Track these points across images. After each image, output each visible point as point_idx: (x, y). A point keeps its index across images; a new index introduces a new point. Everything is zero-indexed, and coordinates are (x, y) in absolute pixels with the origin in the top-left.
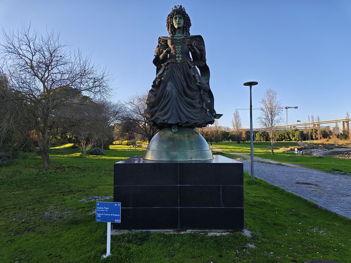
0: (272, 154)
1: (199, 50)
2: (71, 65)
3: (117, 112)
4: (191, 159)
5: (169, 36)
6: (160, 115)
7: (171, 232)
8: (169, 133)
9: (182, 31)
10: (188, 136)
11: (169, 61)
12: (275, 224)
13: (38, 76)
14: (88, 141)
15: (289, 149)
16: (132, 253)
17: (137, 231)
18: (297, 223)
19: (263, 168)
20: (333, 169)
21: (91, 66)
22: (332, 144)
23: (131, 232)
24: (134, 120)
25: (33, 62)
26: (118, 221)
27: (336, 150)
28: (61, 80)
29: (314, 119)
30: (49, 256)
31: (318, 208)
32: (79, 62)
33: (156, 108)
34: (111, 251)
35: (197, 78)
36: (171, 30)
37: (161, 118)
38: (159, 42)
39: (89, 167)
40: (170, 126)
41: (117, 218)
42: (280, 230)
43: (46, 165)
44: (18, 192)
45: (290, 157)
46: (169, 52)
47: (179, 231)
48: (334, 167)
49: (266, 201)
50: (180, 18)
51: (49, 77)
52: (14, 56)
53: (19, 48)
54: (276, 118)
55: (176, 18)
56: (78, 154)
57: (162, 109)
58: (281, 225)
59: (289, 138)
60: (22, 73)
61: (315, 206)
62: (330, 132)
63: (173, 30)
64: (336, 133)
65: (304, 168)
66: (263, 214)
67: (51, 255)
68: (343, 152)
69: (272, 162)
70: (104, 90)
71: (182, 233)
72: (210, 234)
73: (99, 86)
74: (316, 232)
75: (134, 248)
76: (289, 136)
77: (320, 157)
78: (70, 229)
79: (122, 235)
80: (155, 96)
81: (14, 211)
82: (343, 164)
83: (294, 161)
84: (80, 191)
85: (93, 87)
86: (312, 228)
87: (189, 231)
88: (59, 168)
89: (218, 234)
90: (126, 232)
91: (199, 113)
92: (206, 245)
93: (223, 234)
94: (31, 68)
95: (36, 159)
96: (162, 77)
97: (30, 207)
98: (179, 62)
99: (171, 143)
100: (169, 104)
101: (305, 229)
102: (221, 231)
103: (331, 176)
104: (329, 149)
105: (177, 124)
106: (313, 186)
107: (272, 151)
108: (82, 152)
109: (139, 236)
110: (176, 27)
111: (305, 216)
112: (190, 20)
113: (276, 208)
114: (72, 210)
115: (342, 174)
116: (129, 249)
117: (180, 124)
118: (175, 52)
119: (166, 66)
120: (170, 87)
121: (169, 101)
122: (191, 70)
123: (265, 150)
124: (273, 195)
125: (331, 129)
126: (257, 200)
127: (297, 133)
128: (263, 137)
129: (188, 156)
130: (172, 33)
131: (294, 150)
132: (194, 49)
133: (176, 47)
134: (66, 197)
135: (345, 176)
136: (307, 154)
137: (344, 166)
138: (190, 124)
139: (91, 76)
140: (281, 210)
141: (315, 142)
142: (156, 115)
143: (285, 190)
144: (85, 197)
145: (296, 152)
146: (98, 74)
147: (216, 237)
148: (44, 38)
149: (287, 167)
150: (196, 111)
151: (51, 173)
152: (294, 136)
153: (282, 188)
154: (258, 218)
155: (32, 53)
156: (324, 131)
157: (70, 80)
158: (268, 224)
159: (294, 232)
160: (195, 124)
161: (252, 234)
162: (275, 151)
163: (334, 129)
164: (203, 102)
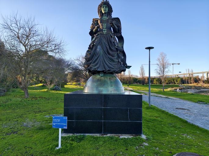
0: (163, 91)
1: (117, 26)
2: (41, 36)
3: (69, 65)
4: (111, 92)
5: (99, 18)
6: (92, 66)
7: (98, 135)
8: (98, 77)
9: (107, 15)
10: (110, 79)
11: (99, 33)
12: (161, 132)
13: (22, 43)
14: (51, 82)
15: (173, 89)
16: (74, 147)
17: (78, 134)
18: (174, 131)
19: (157, 99)
20: (199, 101)
21: (53, 37)
22: (200, 87)
23: (74, 135)
24: (79, 70)
25: (19, 34)
26: (65, 127)
27: (202, 90)
28: (35, 45)
29: (190, 71)
30: (25, 147)
31: (188, 123)
32: (46, 34)
33: (91, 61)
34: (61, 145)
35: (116, 44)
36: (100, 14)
37: (93, 68)
38: (93, 22)
39: (51, 98)
40: (98, 72)
41: (65, 126)
42: (164, 135)
43: (26, 96)
44: (9, 111)
45: (174, 94)
46: (98, 27)
47: (103, 135)
48: (200, 100)
49: (157, 118)
50: (106, 7)
51: (29, 43)
52: (7, 30)
53: (11, 25)
54: (166, 70)
55: (103, 7)
56: (46, 90)
57: (94, 62)
58: (165, 133)
59: (174, 82)
60: (12, 40)
61: (186, 122)
62: (199, 79)
63: (102, 14)
64: (203, 79)
65: (182, 100)
66: (154, 126)
67: (26, 147)
68: (206, 91)
69: (163, 96)
70: (61, 51)
71: (105, 136)
72: (121, 137)
73: (58, 49)
74: (185, 137)
75: (75, 144)
76: (174, 81)
77: (192, 94)
78: (38, 132)
79: (68, 137)
80: (90, 54)
81: (6, 122)
82: (205, 98)
83: (176, 96)
84: (45, 111)
85: (54, 49)
86: (183, 134)
87: (109, 135)
88: (34, 98)
89: (126, 137)
90: (71, 135)
91: (116, 65)
92: (118, 143)
93: (129, 137)
94: (18, 38)
95: (21, 92)
96: (94, 42)
97: (15, 120)
98: (105, 33)
99: (99, 82)
100: (98, 59)
101: (179, 135)
102: (128, 135)
103: (197, 105)
104: (198, 89)
105: (103, 71)
106: (186, 111)
107: (163, 90)
108: (48, 89)
109: (78, 137)
110: (103, 12)
111: (180, 128)
112: (112, 9)
113: (162, 123)
114: (40, 122)
115: (204, 104)
116: (72, 144)
117: (105, 71)
118: (103, 28)
119: (97, 36)
120: (99, 48)
121: (98, 57)
122: (112, 38)
123: (159, 90)
124: (161, 115)
125: (200, 77)
126: (152, 118)
127: (179, 80)
128: (158, 81)
129: (109, 90)
130: (101, 16)
131: (177, 90)
132: (114, 26)
133: (103, 24)
134: (37, 114)
135: (206, 105)
136: (184, 92)
137: (206, 99)
138: (111, 71)
139: (53, 43)
140: (165, 124)
141: (190, 85)
142: (91, 66)
143: (169, 112)
144: (48, 115)
145: (178, 91)
146: (57, 42)
147: (125, 138)
148: (26, 20)
149: (172, 99)
150: (115, 63)
151: (29, 101)
152: (177, 81)
153: (167, 111)
154: (151, 128)
155: (18, 29)
156: (196, 78)
157: (40, 45)
158: (157, 132)
159: (172, 137)
160: (114, 71)
161: (146, 138)
162: (165, 90)
163: (201, 77)
164: (119, 58)
